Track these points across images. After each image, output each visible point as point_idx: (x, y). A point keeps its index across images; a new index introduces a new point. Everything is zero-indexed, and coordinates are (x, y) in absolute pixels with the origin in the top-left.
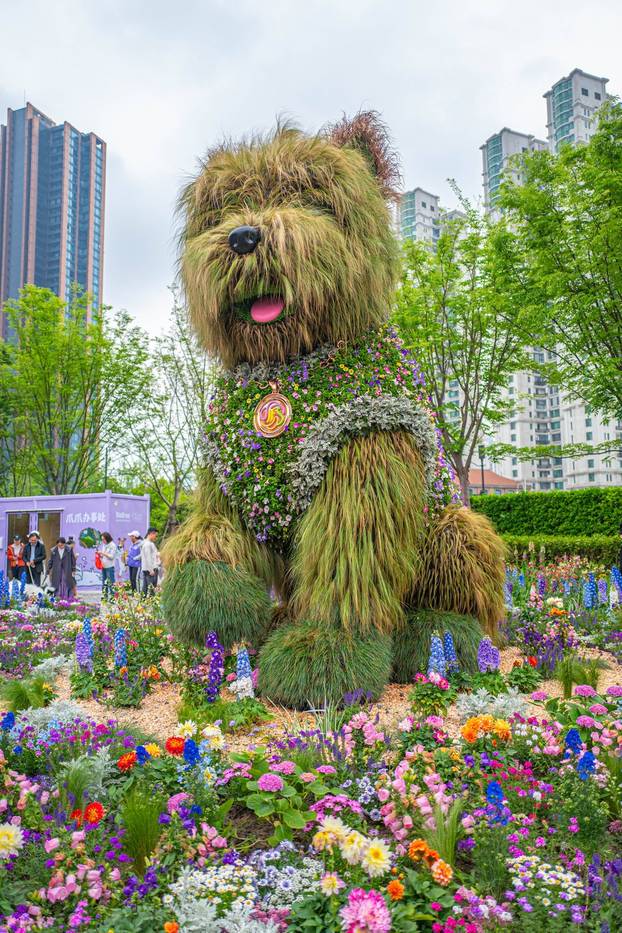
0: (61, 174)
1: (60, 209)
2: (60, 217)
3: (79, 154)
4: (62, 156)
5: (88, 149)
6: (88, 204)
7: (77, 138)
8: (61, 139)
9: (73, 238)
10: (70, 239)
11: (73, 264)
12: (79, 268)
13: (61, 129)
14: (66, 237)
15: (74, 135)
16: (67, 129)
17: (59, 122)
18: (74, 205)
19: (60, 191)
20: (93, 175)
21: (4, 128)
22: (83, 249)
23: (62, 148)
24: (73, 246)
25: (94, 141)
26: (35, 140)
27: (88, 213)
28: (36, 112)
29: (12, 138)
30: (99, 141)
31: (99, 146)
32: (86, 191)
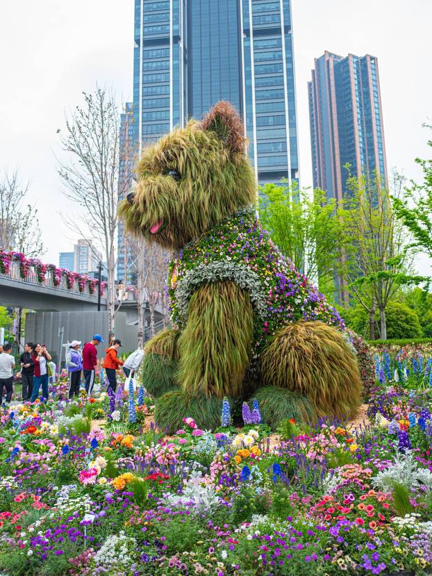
0: (350, 88)
1: (351, 110)
2: (352, 115)
3: (360, 71)
4: (349, 76)
5: (366, 66)
6: (369, 102)
7: (357, 62)
8: (348, 65)
9: (362, 127)
10: (360, 128)
11: (364, 144)
12: (368, 146)
13: (347, 59)
14: (357, 127)
15: (355, 60)
16: (351, 59)
17: (344, 56)
18: (361, 105)
19: (350, 99)
20: (371, 82)
21: (313, 71)
22: (369, 133)
23: (348, 71)
24: (363, 133)
25: (368, 59)
26: (332, 72)
27: (370, 108)
28: (330, 55)
29: (319, 75)
30: (372, 58)
31: (373, 62)
32: (367, 94)
